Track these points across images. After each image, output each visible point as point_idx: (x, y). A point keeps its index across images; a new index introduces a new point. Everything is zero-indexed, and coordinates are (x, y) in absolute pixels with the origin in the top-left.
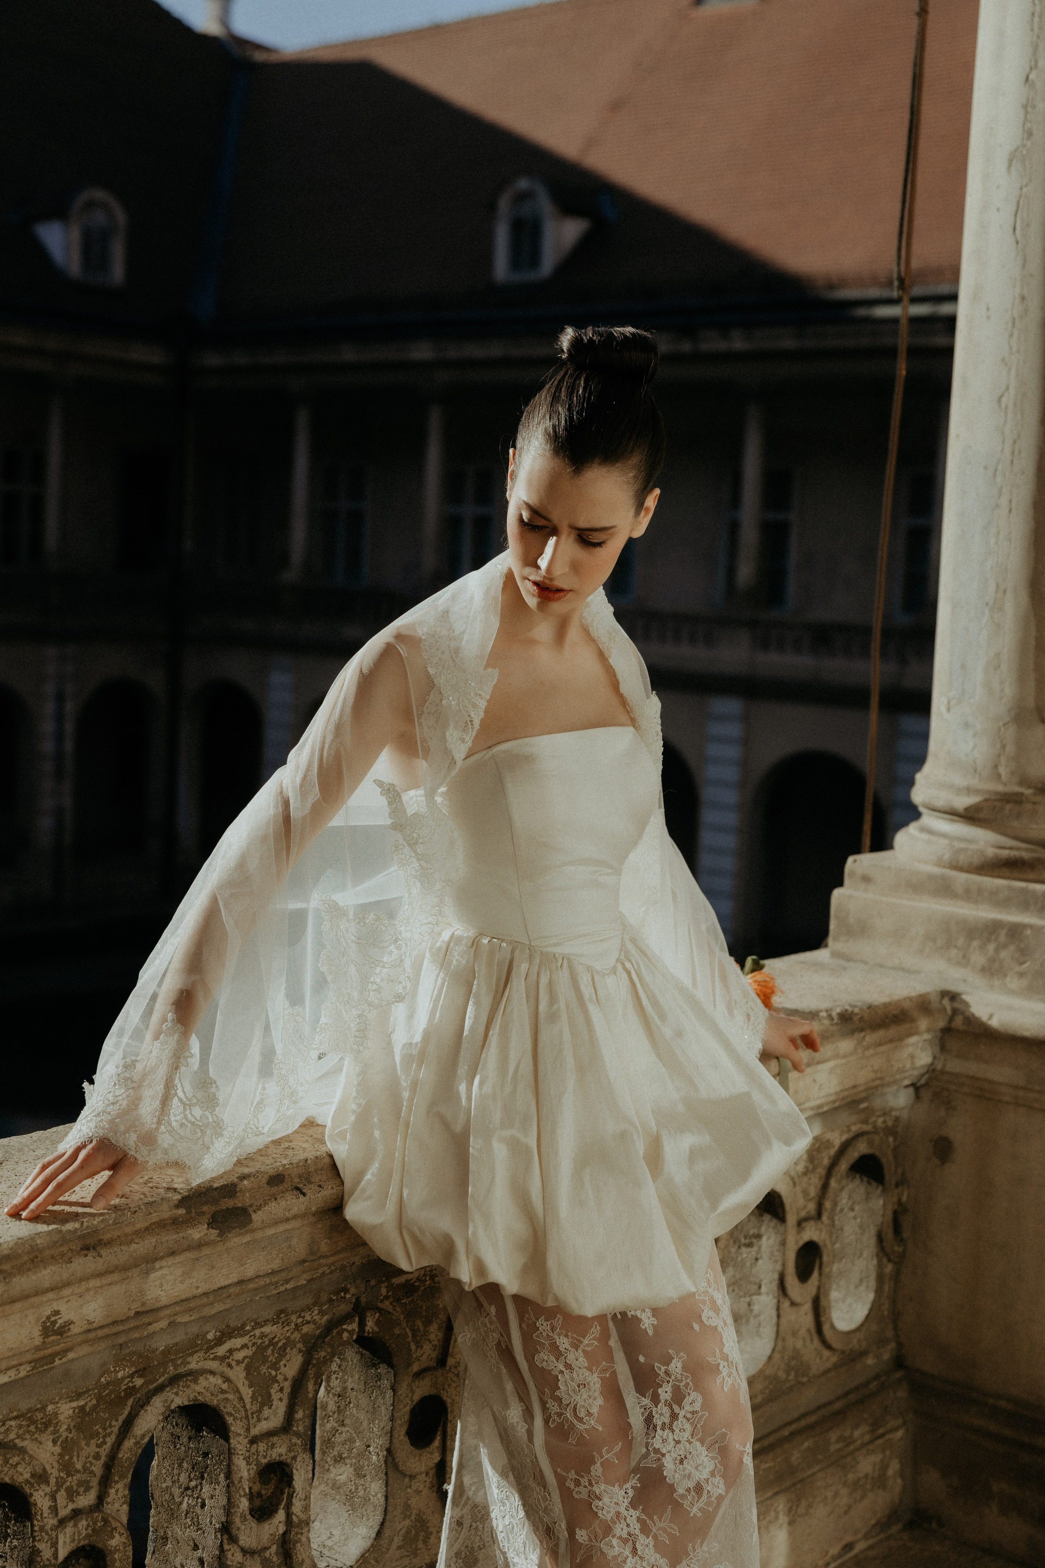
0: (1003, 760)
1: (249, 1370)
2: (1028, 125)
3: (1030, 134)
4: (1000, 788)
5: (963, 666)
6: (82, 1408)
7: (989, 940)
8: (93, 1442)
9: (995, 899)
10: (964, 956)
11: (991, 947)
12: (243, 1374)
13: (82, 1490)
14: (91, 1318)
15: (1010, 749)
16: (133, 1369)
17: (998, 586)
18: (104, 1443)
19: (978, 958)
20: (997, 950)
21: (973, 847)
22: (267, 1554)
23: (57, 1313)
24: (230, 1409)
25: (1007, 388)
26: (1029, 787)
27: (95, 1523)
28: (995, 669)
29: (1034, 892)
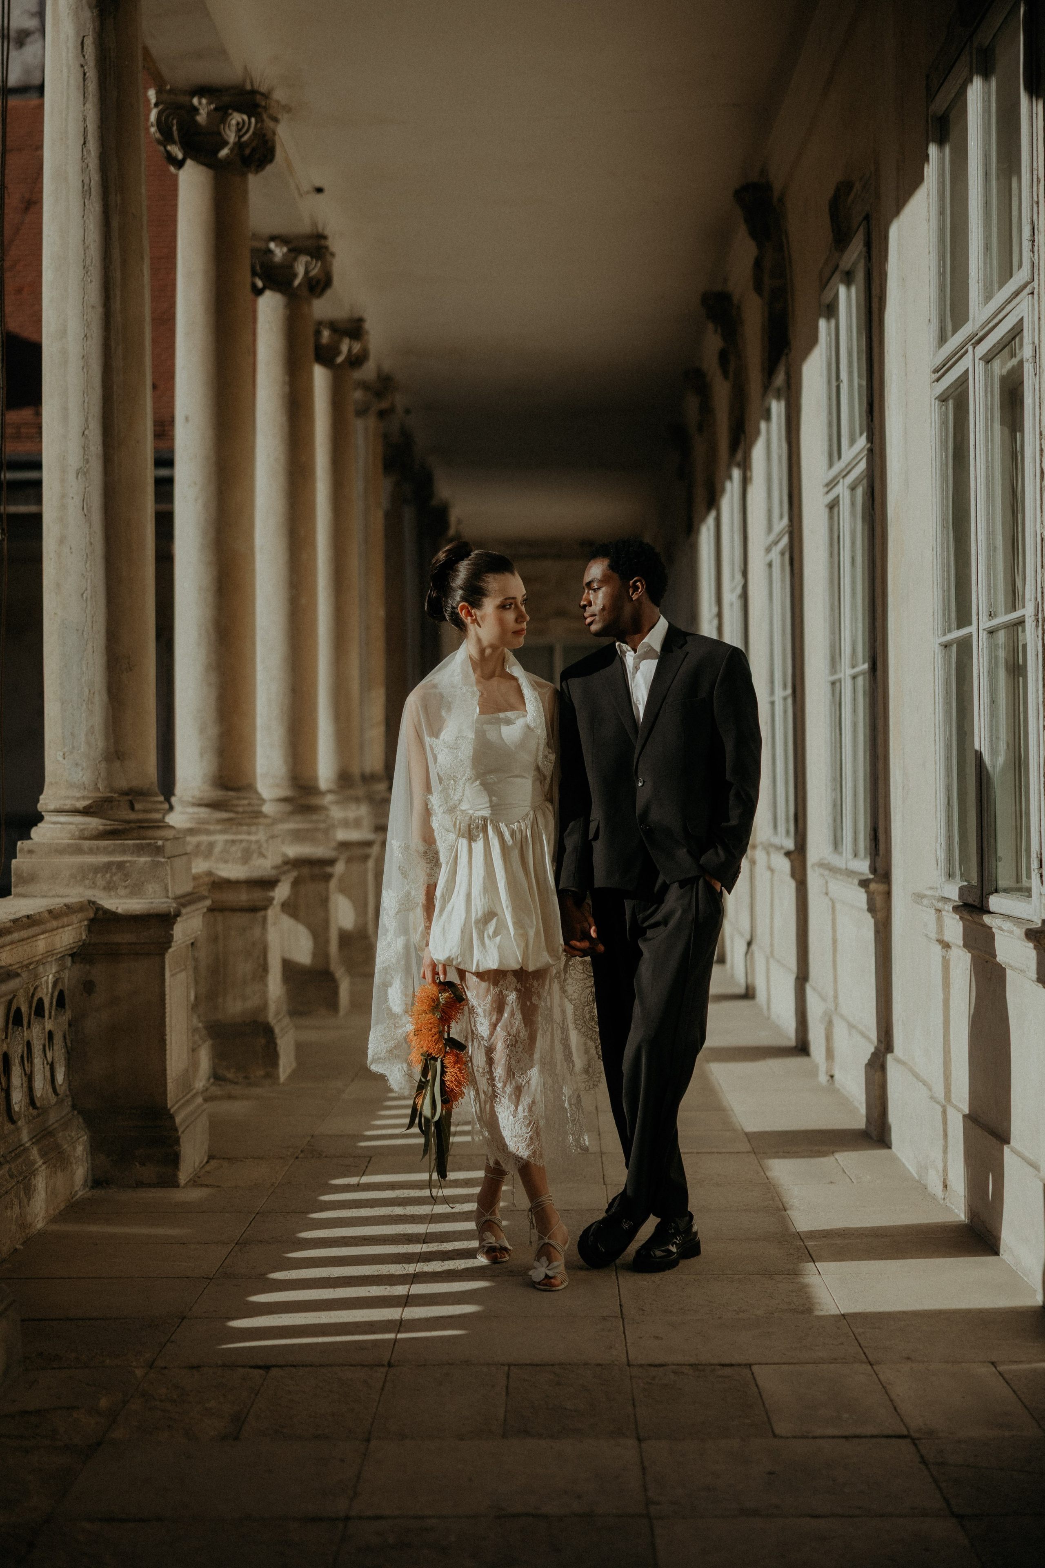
0: (100, 780)
2: (86, 457)
3: (87, 461)
4: (101, 795)
5: (72, 734)
7: (107, 872)
9: (106, 851)
10: (93, 883)
11: (108, 876)
15: (104, 774)
17: (90, 691)
19: (101, 882)
20: (111, 877)
21: (91, 826)
25: (86, 589)
26: (115, 793)
28: (92, 734)
29: (128, 845)
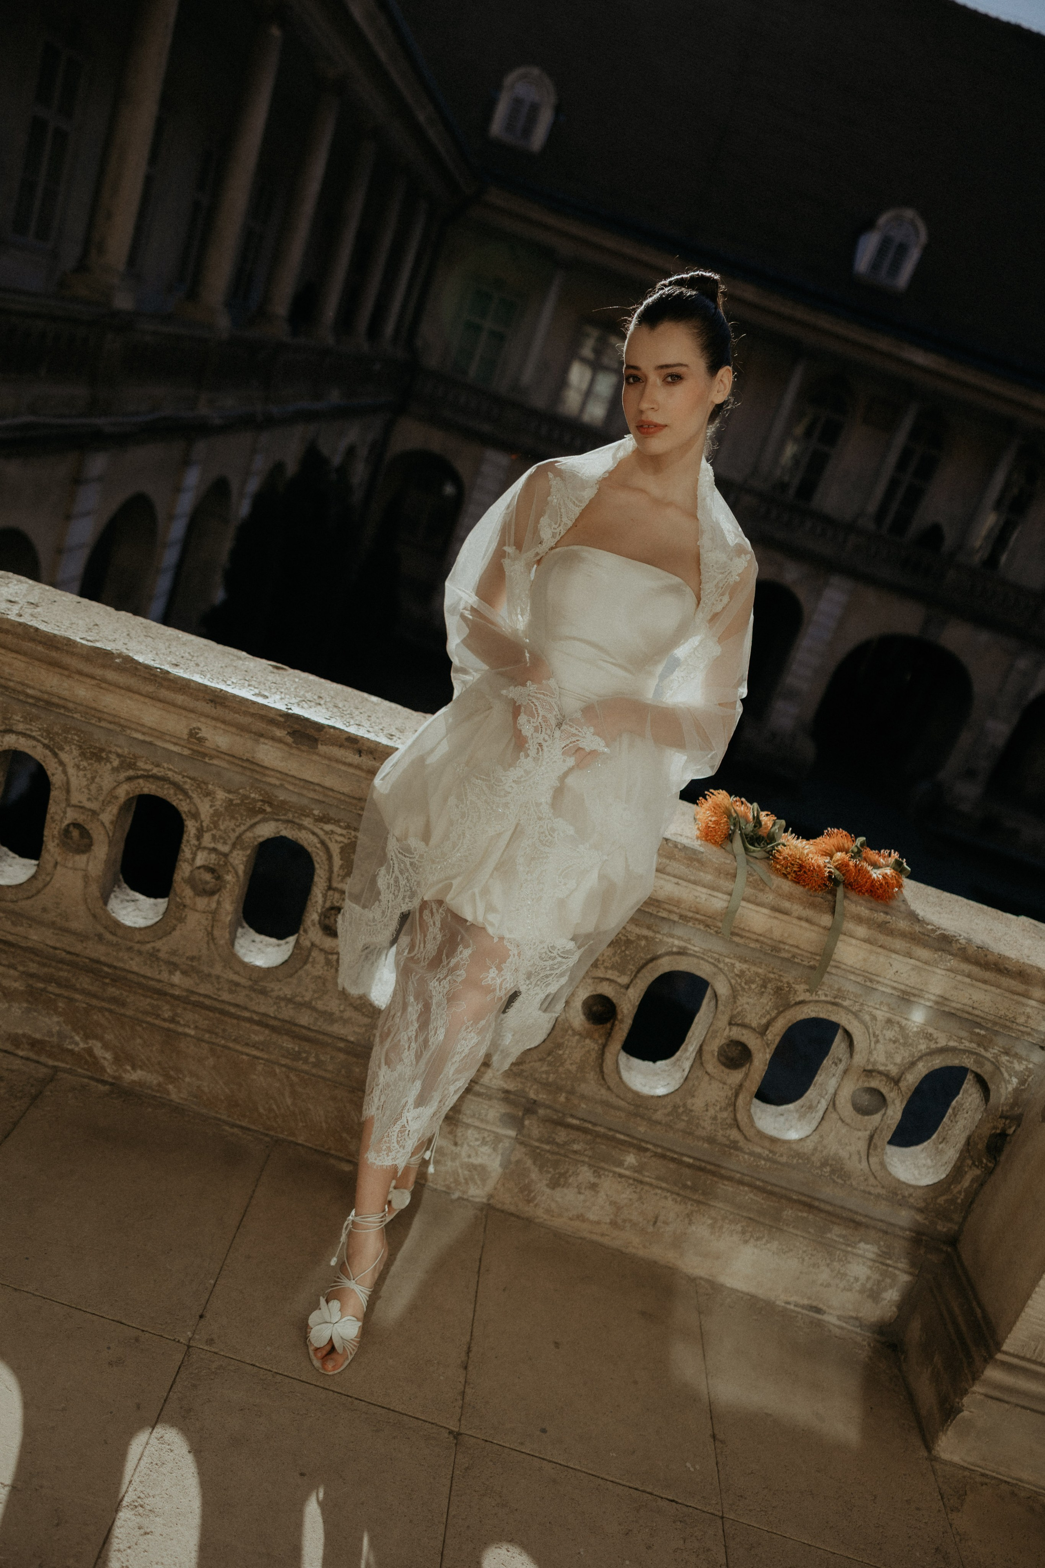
1: (343, 850)
6: (231, 800)
8: (233, 822)
12: (338, 850)
13: (222, 841)
14: (220, 744)
16: (261, 798)
18: (239, 826)
22: (330, 957)
23: (200, 729)
24: (319, 860)
27: (220, 860)
